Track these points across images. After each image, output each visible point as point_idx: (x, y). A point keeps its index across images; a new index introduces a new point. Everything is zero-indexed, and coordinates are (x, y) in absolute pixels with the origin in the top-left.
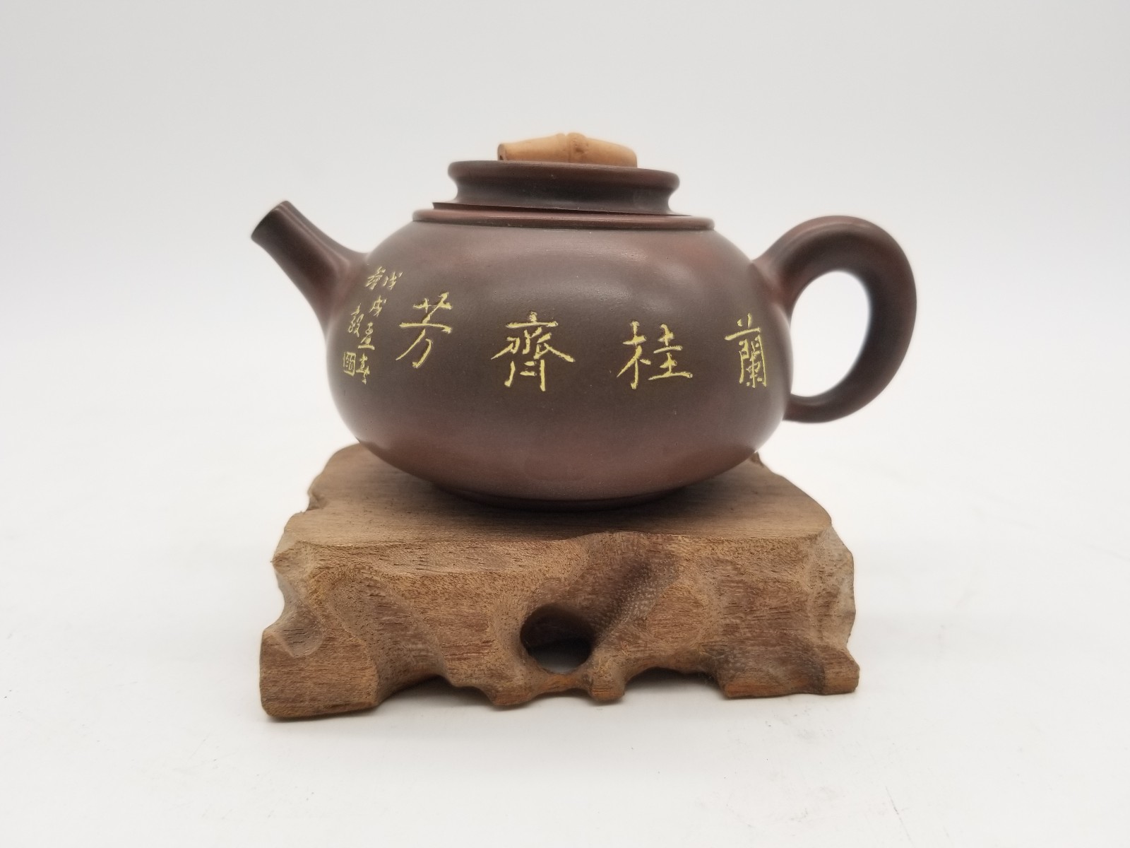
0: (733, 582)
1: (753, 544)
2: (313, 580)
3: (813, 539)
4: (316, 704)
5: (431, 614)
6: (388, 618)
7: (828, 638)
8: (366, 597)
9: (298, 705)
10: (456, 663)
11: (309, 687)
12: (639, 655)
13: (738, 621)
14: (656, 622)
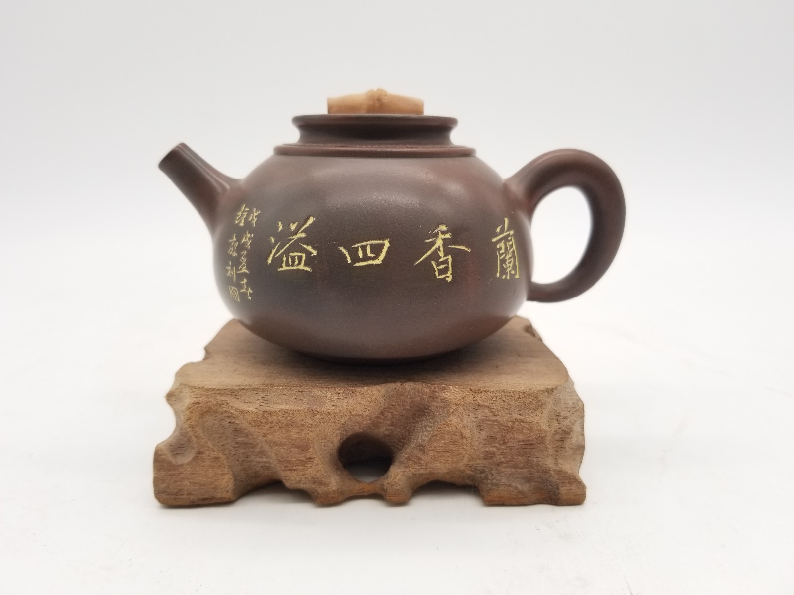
0: (490, 421)
1: (504, 394)
2: (188, 411)
3: (550, 391)
4: (191, 497)
5: (270, 437)
6: (241, 439)
7: (562, 464)
8: (226, 424)
9: (179, 497)
10: (288, 473)
11: (186, 485)
12: (422, 471)
13: (495, 450)
14: (432, 449)
